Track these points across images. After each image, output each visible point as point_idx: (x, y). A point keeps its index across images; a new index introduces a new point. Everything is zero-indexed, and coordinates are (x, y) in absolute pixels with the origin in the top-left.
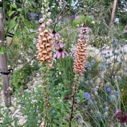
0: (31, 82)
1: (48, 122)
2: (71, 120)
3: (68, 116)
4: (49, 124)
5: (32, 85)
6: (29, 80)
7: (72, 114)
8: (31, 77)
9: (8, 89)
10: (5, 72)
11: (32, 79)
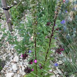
0: (24, 17)
1: (36, 36)
2: (51, 37)
3: (50, 34)
4: (37, 38)
5: (25, 19)
6: (22, 16)
7: (52, 33)
8: (23, 14)
9: (9, 20)
10: (6, 8)
11: (24, 15)
